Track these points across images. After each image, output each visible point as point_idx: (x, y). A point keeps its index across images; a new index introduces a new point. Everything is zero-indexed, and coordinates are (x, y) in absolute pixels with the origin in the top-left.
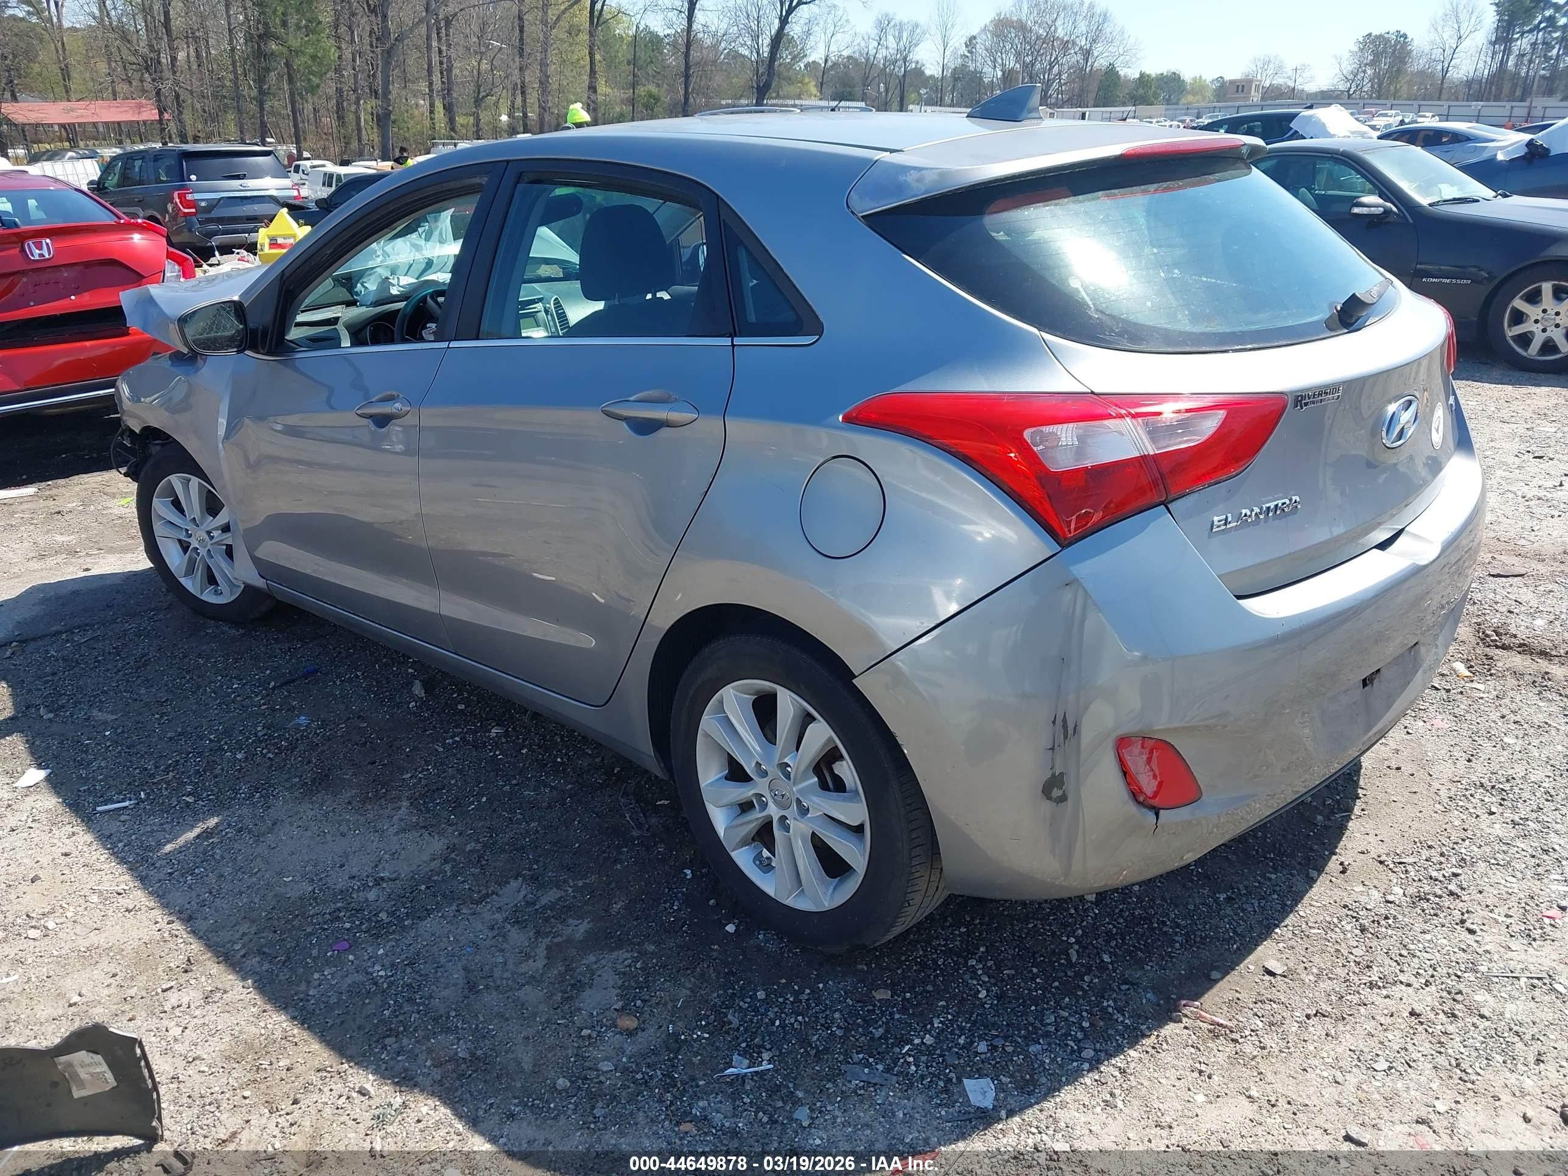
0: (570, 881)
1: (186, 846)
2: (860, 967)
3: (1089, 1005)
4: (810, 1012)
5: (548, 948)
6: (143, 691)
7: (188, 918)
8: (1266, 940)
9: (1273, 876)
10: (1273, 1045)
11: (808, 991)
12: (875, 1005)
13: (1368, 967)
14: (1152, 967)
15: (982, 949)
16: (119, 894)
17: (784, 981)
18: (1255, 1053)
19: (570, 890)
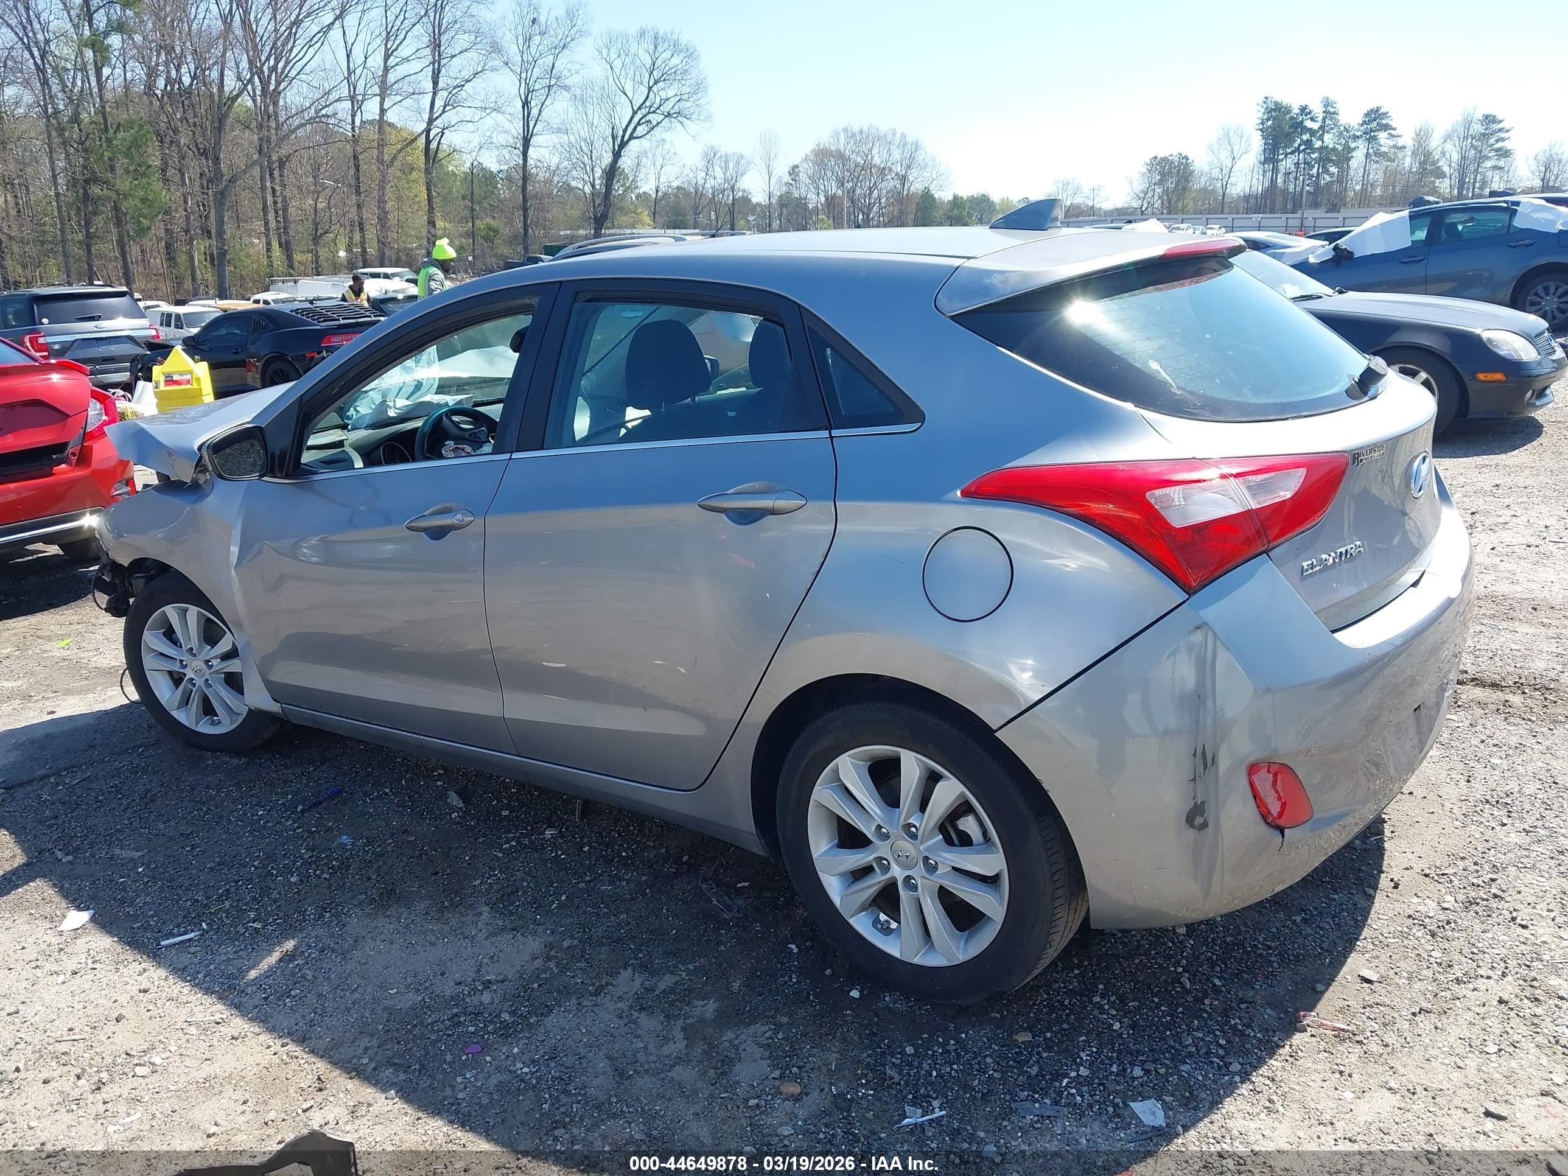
0: (680, 966)
1: (270, 972)
2: (993, 1015)
3: (1218, 1025)
4: (962, 1060)
5: (683, 1029)
6: (161, 826)
7: (302, 1040)
8: (1351, 952)
9: (1336, 897)
10: (1395, 1043)
11: (952, 1042)
12: (1020, 1047)
13: (1450, 966)
14: (1261, 986)
15: (1101, 987)
16: (218, 1023)
17: (926, 1036)
18: (1381, 1051)
19: (684, 974)
